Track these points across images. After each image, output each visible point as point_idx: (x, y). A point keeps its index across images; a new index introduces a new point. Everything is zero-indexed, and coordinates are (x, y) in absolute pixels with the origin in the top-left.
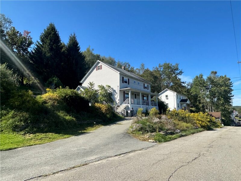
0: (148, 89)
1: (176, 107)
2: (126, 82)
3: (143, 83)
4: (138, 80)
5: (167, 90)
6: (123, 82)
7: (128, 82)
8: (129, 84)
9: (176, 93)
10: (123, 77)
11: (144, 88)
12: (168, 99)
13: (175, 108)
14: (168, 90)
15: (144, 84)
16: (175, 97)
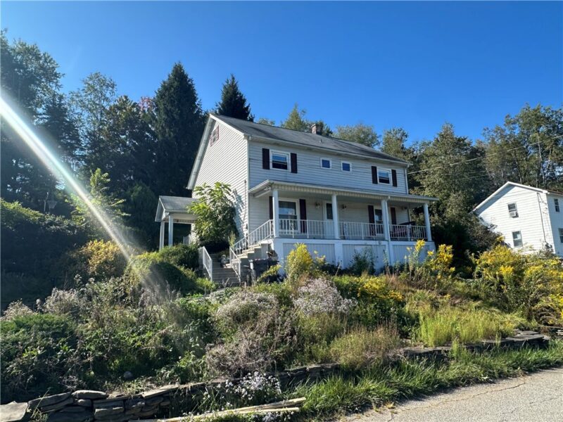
0: (395, 184)
1: (551, 242)
2: (280, 165)
3: (370, 165)
4: (339, 155)
5: (511, 187)
6: (266, 166)
7: (289, 167)
8: (294, 170)
9: (546, 192)
10: (267, 147)
11: (375, 181)
12: (517, 216)
13: (547, 246)
14: (514, 186)
15: (374, 169)
16: (544, 207)
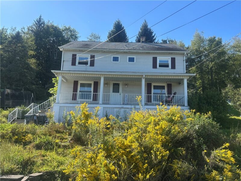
0: (173, 67)
2: (85, 63)
3: (152, 56)
4: (126, 52)
6: (73, 64)
7: (89, 63)
10: (75, 53)
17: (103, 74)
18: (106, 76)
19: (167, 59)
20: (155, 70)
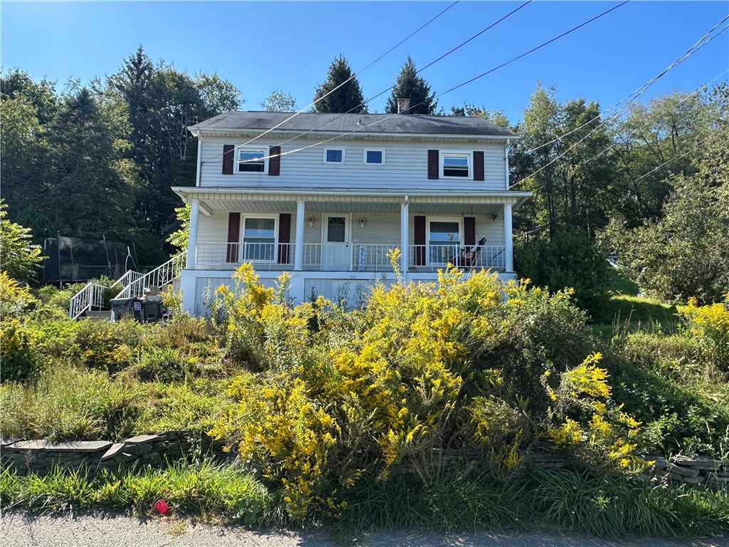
0: (479, 176)
3: (424, 149)
6: (227, 171)
7: (266, 167)
11: (433, 174)
15: (433, 156)
17: (302, 195)
18: (310, 199)
19: (464, 155)
20: (433, 183)
